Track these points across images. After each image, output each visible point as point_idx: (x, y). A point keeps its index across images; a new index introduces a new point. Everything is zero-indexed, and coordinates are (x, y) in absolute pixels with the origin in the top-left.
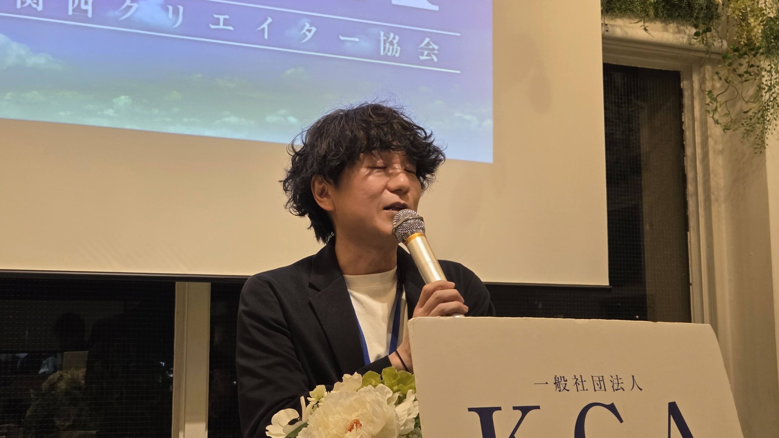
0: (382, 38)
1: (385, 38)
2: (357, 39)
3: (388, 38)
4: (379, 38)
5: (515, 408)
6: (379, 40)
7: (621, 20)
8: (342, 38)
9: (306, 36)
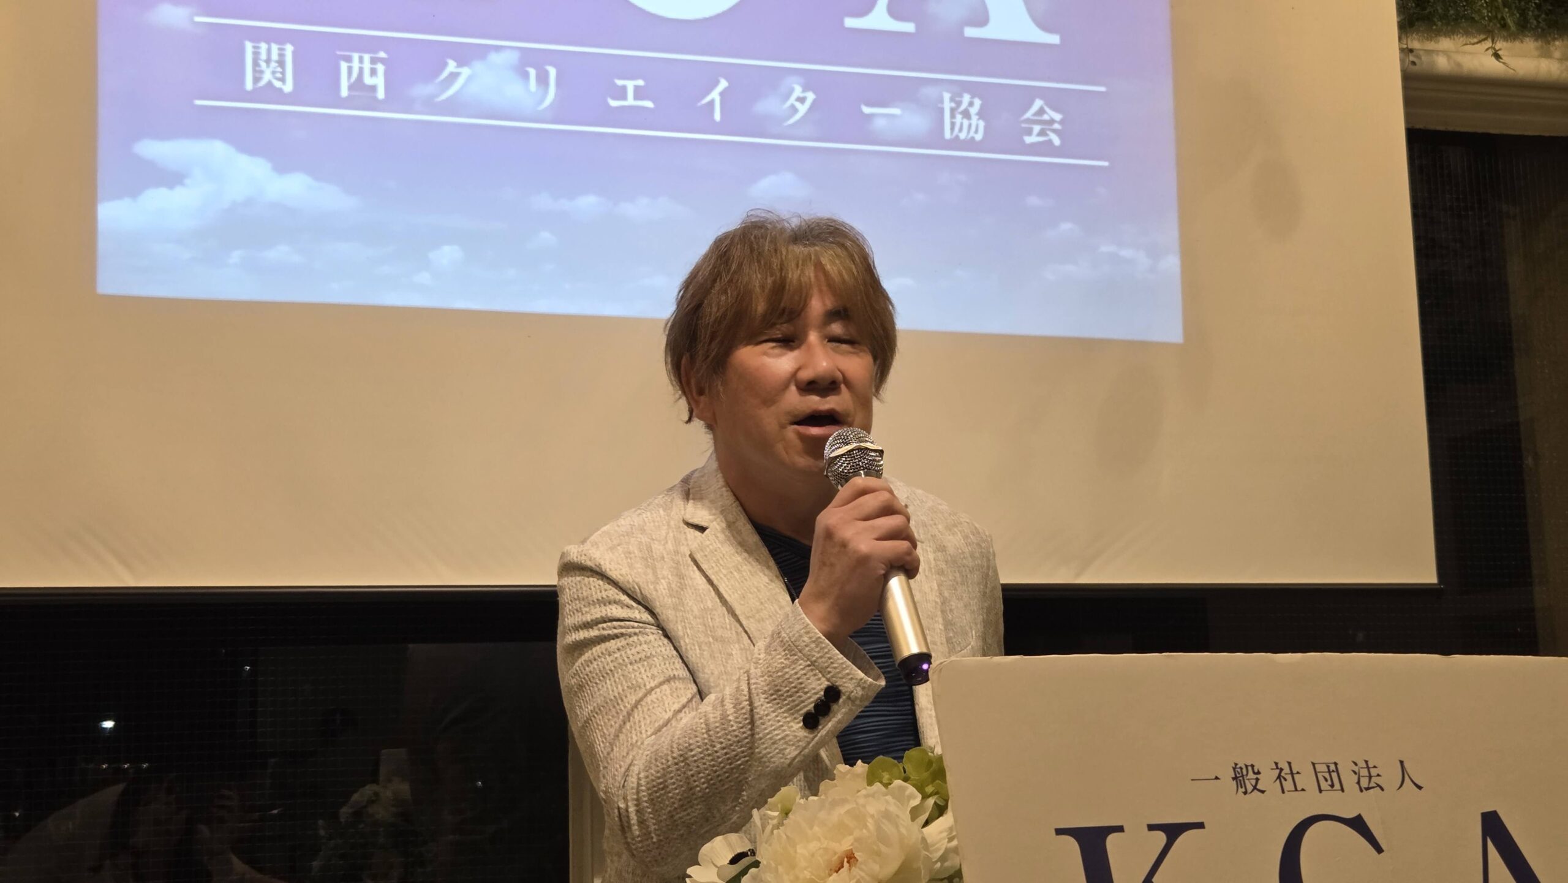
0: (947, 105)
1: (953, 105)
2: (895, 111)
3: (959, 104)
4: (940, 105)
5: (1152, 827)
6: (942, 110)
7: (1448, 39)
8: (867, 110)
9: (794, 110)
